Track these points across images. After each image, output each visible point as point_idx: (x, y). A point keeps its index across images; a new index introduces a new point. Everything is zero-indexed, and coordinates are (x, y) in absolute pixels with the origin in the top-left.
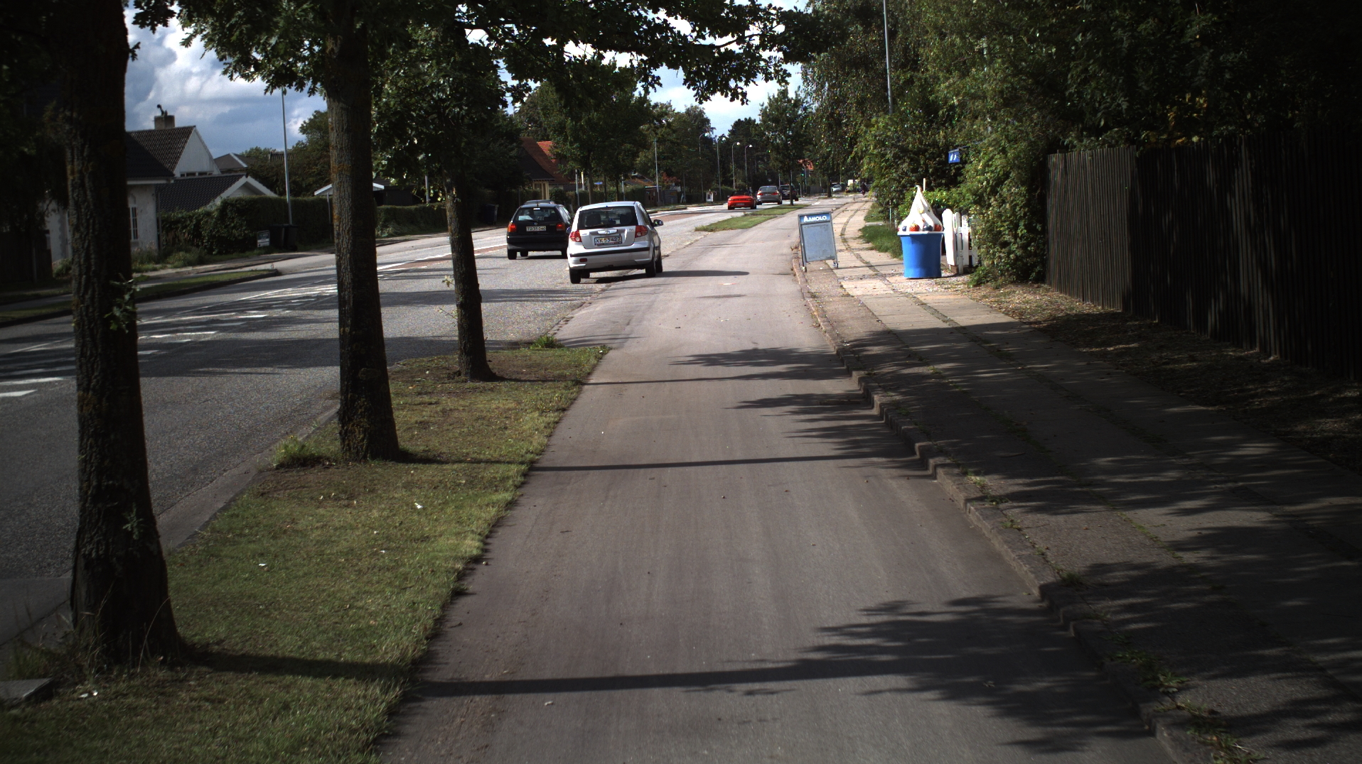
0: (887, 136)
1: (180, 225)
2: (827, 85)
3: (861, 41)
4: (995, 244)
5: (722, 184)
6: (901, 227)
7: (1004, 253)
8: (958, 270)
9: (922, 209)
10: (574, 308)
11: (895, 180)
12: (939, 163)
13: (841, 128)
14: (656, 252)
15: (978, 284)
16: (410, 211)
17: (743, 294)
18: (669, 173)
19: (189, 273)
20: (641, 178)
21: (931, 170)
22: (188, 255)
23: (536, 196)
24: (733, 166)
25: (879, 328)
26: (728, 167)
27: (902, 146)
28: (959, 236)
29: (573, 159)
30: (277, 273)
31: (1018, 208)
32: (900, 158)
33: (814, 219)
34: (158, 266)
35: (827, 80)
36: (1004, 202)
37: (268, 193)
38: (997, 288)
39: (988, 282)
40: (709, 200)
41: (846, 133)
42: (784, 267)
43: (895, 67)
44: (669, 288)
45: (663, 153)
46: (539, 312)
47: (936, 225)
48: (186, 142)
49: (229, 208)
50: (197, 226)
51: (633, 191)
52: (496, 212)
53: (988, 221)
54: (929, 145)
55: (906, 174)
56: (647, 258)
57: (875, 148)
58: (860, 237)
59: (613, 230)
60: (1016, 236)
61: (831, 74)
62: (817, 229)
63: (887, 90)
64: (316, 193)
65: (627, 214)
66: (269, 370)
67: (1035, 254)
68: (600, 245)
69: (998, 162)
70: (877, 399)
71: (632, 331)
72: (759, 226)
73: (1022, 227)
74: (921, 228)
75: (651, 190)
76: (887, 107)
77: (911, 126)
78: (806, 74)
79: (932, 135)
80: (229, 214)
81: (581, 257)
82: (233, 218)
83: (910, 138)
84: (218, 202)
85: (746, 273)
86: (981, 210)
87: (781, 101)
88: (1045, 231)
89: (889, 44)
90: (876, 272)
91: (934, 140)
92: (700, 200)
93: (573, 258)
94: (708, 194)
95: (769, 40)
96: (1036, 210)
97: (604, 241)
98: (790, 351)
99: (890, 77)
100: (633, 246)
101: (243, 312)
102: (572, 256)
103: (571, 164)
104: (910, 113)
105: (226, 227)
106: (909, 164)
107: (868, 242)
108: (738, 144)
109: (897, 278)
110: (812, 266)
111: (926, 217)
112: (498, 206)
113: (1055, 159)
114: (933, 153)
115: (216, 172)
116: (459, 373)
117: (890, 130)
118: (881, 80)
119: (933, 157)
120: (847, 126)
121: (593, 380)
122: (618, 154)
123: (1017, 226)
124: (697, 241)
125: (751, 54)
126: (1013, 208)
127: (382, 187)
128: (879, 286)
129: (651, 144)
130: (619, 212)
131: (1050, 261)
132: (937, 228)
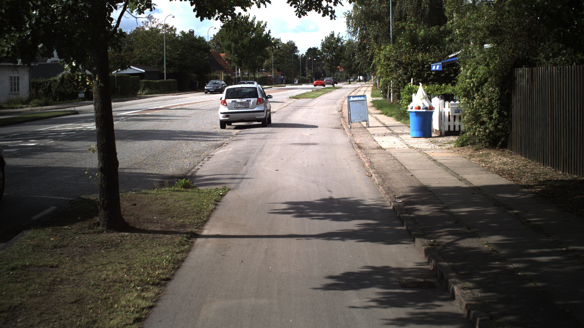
0: (392, 55)
1: (41, 86)
2: (359, 28)
3: (377, 7)
4: (476, 123)
5: (302, 76)
7: (482, 128)
8: (441, 133)
9: (422, 97)
10: (216, 147)
11: (395, 78)
12: (419, 70)
13: (365, 50)
14: (268, 113)
15: (462, 145)
16: (156, 83)
17: (317, 142)
18: (279, 70)
19: (37, 110)
20: (266, 72)
21: (414, 74)
23: (217, 78)
24: (307, 68)
26: (305, 68)
28: (443, 113)
29: (234, 62)
30: (76, 113)
31: (493, 101)
32: (398, 67)
33: (356, 99)
34: (24, 106)
35: (359, 26)
36: (484, 97)
38: (477, 150)
39: (468, 145)
40: (296, 83)
41: (368, 53)
42: (336, 123)
43: (395, 20)
46: (195, 149)
47: (429, 106)
49: (66, 79)
50: (50, 86)
51: (262, 77)
52: (197, 85)
53: (473, 108)
54: (413, 61)
55: (401, 75)
56: (263, 116)
57: (384, 61)
59: (244, 100)
60: (491, 119)
61: (362, 23)
62: (358, 104)
63: (390, 32)
64: (112, 73)
65: (253, 91)
67: (502, 130)
68: (237, 108)
69: (481, 72)
72: (320, 97)
73: (495, 113)
74: (422, 107)
75: (270, 77)
76: (390, 40)
77: (404, 50)
78: (349, 23)
79: (415, 55)
80: (65, 82)
81: (227, 114)
83: (404, 56)
84: (60, 75)
86: (468, 101)
87: (331, 39)
88: (509, 116)
89: (392, 9)
90: (391, 131)
91: (416, 58)
92: (291, 82)
93: (222, 115)
94: (295, 80)
96: (505, 102)
97: (239, 106)
99: (392, 25)
100: (256, 109)
102: (221, 113)
103: (233, 64)
104: (404, 44)
105: (63, 87)
106: (403, 71)
107: (378, 110)
108: (309, 58)
109: (406, 136)
110: (353, 125)
111: (424, 101)
112: (198, 82)
114: (415, 65)
117: (393, 52)
118: (387, 27)
119: (415, 67)
120: (368, 49)
122: (255, 60)
123: (491, 112)
124: (290, 104)
126: (490, 101)
127: (144, 71)
128: (396, 141)
129: (271, 56)
130: (248, 90)
131: (512, 136)
132: (431, 108)
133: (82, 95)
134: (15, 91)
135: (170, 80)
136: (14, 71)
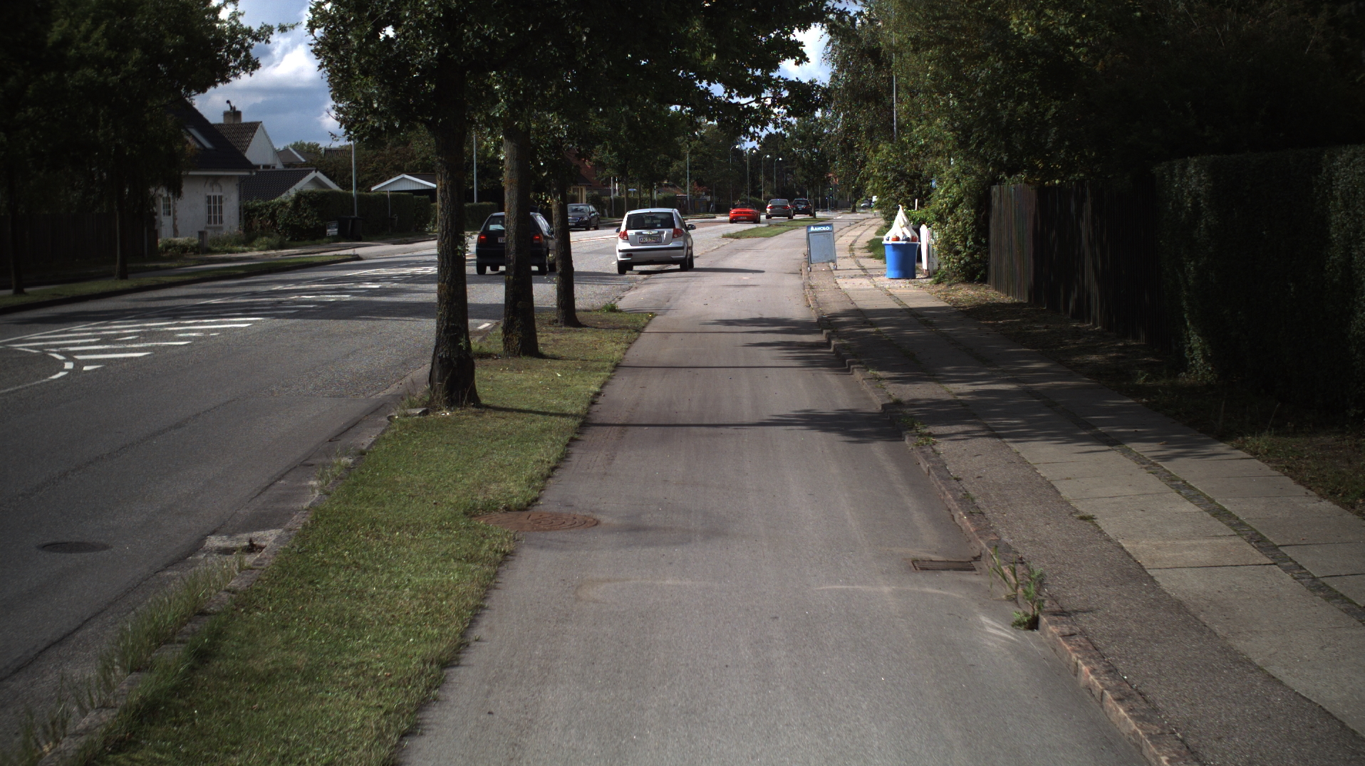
0: (889, 162)
1: (257, 213)
2: (842, 115)
4: (950, 252)
6: (885, 237)
7: (956, 259)
8: (928, 273)
9: (902, 224)
10: (624, 291)
11: (894, 199)
13: (853, 152)
14: (689, 251)
15: (938, 282)
17: (758, 285)
18: (700, 183)
20: (673, 186)
22: (270, 240)
23: (575, 200)
24: (762, 178)
25: (851, 307)
26: (758, 178)
27: (901, 171)
28: (931, 247)
29: (610, 166)
31: (968, 226)
32: (898, 181)
33: (819, 229)
34: (246, 248)
35: (842, 111)
36: (957, 220)
37: (334, 187)
39: (943, 282)
42: (794, 268)
44: (699, 279)
45: (695, 162)
47: (913, 237)
48: (252, 137)
49: (303, 200)
50: (273, 214)
51: (665, 199)
53: (945, 235)
56: (682, 255)
58: (865, 248)
59: (654, 232)
60: (965, 246)
61: (846, 105)
62: (821, 237)
63: (893, 122)
64: (373, 189)
65: (667, 218)
66: (411, 319)
67: (980, 261)
68: (643, 244)
69: (955, 190)
70: (833, 342)
71: (671, 306)
72: (780, 236)
73: (970, 240)
74: (901, 238)
75: (685, 199)
76: (892, 136)
80: (302, 205)
81: (627, 253)
82: (306, 209)
84: (292, 193)
85: (763, 272)
88: (987, 244)
90: (866, 273)
93: (621, 253)
95: (778, 101)
96: (981, 227)
97: (646, 240)
98: (786, 319)
100: (671, 245)
101: (360, 283)
102: (620, 251)
103: (608, 171)
105: (299, 216)
108: (768, 156)
109: (882, 278)
110: (816, 267)
111: (905, 230)
113: (995, 189)
115: (279, 166)
116: (557, 321)
117: (891, 157)
118: (888, 113)
121: (647, 330)
122: (653, 164)
123: (966, 239)
124: (723, 245)
125: (766, 111)
126: (964, 225)
127: (435, 186)
128: (865, 283)
129: (685, 155)
130: (660, 216)
131: (992, 268)
132: (914, 239)
133: (332, 231)
134: (215, 222)
135: (484, 203)
136: (214, 186)
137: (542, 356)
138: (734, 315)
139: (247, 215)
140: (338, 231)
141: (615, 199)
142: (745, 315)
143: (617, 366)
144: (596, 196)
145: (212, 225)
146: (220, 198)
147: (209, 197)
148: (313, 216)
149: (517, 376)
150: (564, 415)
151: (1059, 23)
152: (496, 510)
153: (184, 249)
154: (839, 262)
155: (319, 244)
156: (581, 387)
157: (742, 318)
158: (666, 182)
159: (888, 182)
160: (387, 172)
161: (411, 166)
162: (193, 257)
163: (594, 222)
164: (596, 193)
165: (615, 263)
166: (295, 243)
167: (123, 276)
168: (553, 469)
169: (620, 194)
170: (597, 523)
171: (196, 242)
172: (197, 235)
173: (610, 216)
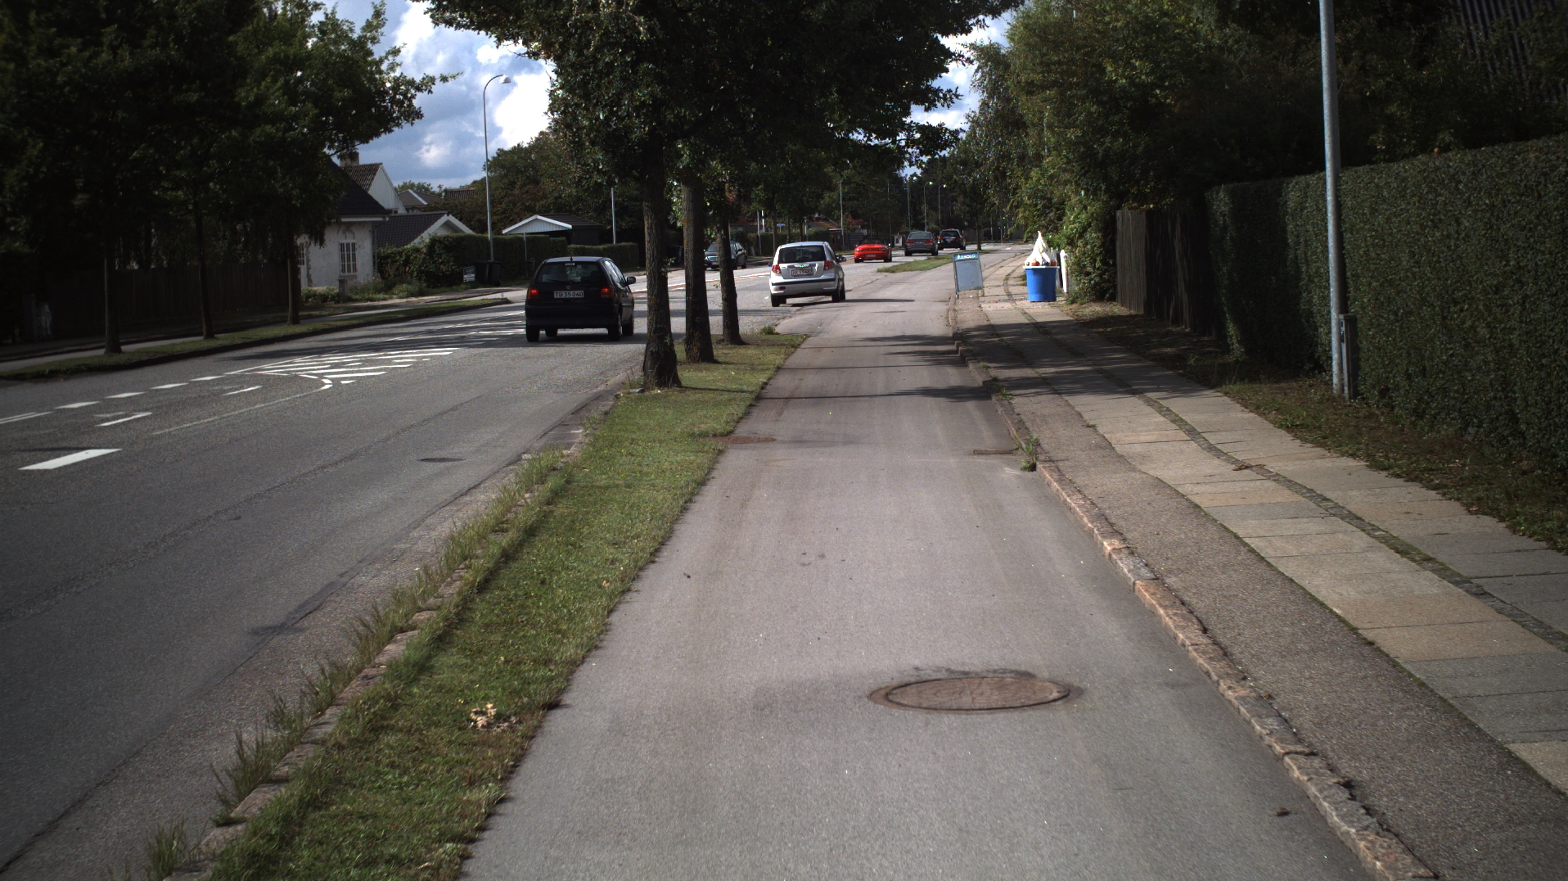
1: (390, 260)
4: (1081, 274)
5: (912, 227)
7: (1087, 280)
10: (779, 319)
14: (841, 284)
15: (1075, 300)
16: (599, 250)
17: (905, 311)
18: (855, 215)
19: (415, 302)
20: (826, 220)
24: (925, 208)
26: (920, 208)
30: (507, 301)
31: (1096, 248)
33: (965, 257)
36: (1087, 244)
42: (942, 296)
44: (850, 308)
45: (847, 193)
48: (372, 179)
49: (438, 245)
50: (407, 260)
53: (1078, 257)
56: (833, 286)
59: (806, 265)
60: (1095, 268)
62: (967, 264)
64: (504, 232)
65: (818, 251)
67: (1109, 281)
68: (795, 277)
69: (1083, 216)
70: (961, 349)
71: (824, 329)
73: (1098, 261)
75: (835, 233)
80: (437, 250)
81: (780, 286)
82: (441, 254)
84: (425, 237)
85: (912, 300)
88: (1115, 264)
90: (1011, 298)
93: (774, 287)
94: (896, 238)
95: (911, 142)
96: (1109, 249)
97: (799, 273)
100: (822, 277)
102: (773, 284)
105: (434, 262)
109: (1023, 302)
110: (962, 294)
113: (1118, 213)
115: (402, 211)
116: (723, 340)
123: (1095, 261)
124: (876, 279)
125: (901, 151)
126: (1092, 248)
127: (570, 226)
128: (1008, 305)
129: (837, 185)
130: (811, 250)
131: (1119, 286)
132: (1053, 263)
133: (469, 277)
134: (350, 271)
135: (623, 244)
136: (347, 234)
137: (716, 362)
138: (880, 334)
139: (381, 263)
140: (476, 277)
141: (762, 236)
142: (889, 334)
143: (779, 368)
144: (742, 233)
145: (347, 274)
146: (354, 245)
147: (342, 245)
148: (449, 262)
149: (700, 374)
150: (743, 392)
151: (1141, 73)
152: (708, 436)
153: (324, 298)
154: (986, 290)
155: (457, 291)
156: (753, 380)
157: (887, 336)
158: (817, 215)
159: (1038, 210)
160: (517, 214)
161: (543, 206)
162: (334, 305)
163: (741, 260)
164: (741, 229)
165: (768, 298)
166: (435, 290)
167: (296, 321)
168: (741, 418)
169: (767, 230)
170: (774, 440)
171: (337, 291)
172: (337, 283)
173: (757, 254)
